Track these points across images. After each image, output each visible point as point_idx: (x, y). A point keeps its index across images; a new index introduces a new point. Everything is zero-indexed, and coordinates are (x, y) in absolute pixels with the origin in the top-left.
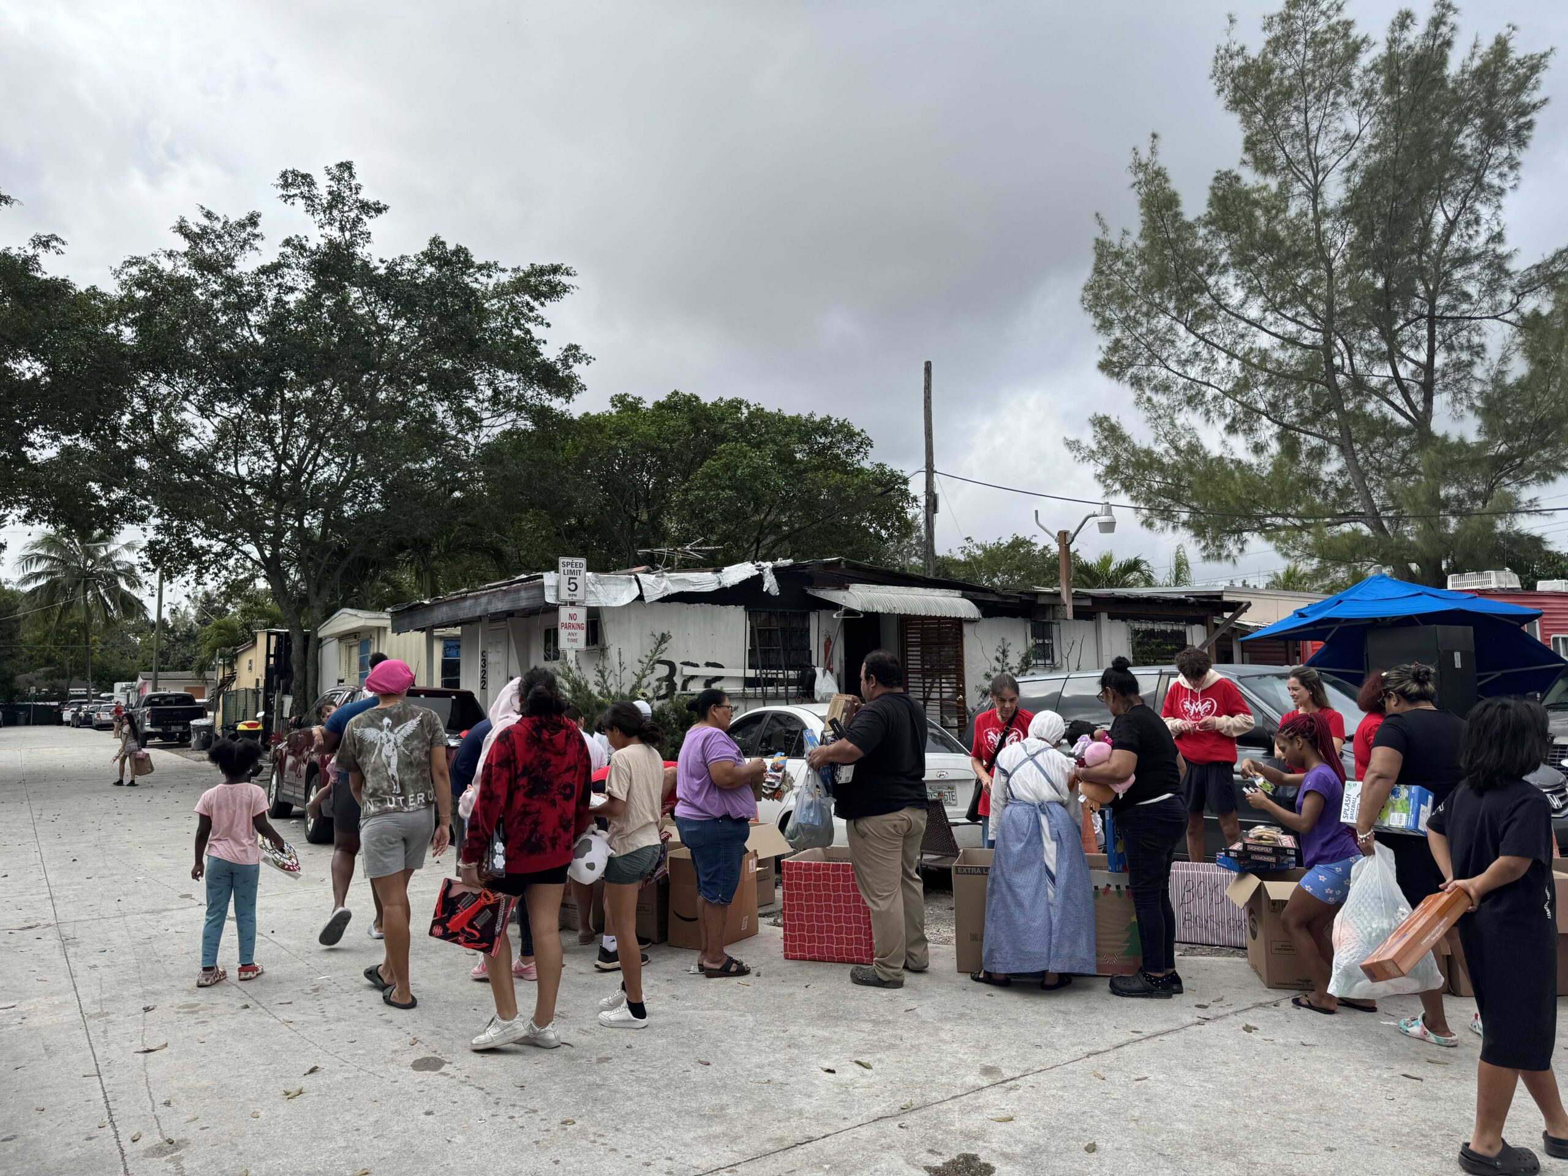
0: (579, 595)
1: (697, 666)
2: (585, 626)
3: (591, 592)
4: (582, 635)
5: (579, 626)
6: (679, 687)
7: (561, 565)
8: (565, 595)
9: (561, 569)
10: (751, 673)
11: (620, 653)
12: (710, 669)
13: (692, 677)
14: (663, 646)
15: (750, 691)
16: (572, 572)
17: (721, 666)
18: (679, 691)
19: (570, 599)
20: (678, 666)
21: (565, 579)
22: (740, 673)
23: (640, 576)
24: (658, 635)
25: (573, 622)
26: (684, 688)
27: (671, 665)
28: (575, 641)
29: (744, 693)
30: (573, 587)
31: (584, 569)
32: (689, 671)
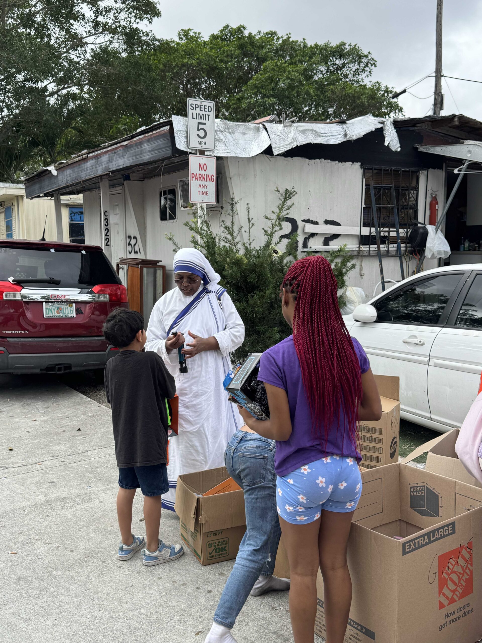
0: (208, 144)
1: (316, 223)
2: (215, 178)
3: (221, 140)
4: (212, 187)
5: (209, 178)
6: (300, 244)
7: (189, 107)
8: (195, 143)
9: (190, 112)
10: (366, 231)
11: (248, 209)
12: (329, 226)
13: (313, 235)
14: (289, 203)
15: (365, 248)
16: (201, 116)
17: (338, 224)
18: (300, 249)
19: (199, 147)
20: (300, 224)
21: (194, 123)
22: (355, 231)
23: (267, 125)
24: (282, 191)
25: (203, 172)
26: (305, 245)
27: (293, 222)
28: (206, 193)
29: (359, 252)
30: (202, 134)
31: (212, 114)
32: (310, 228)
